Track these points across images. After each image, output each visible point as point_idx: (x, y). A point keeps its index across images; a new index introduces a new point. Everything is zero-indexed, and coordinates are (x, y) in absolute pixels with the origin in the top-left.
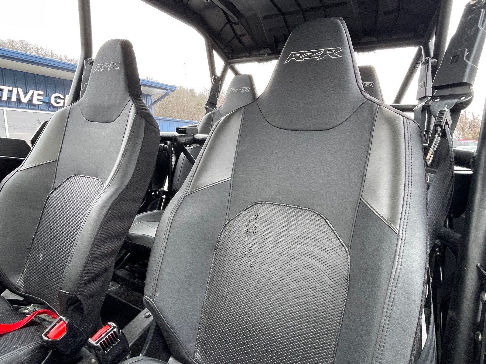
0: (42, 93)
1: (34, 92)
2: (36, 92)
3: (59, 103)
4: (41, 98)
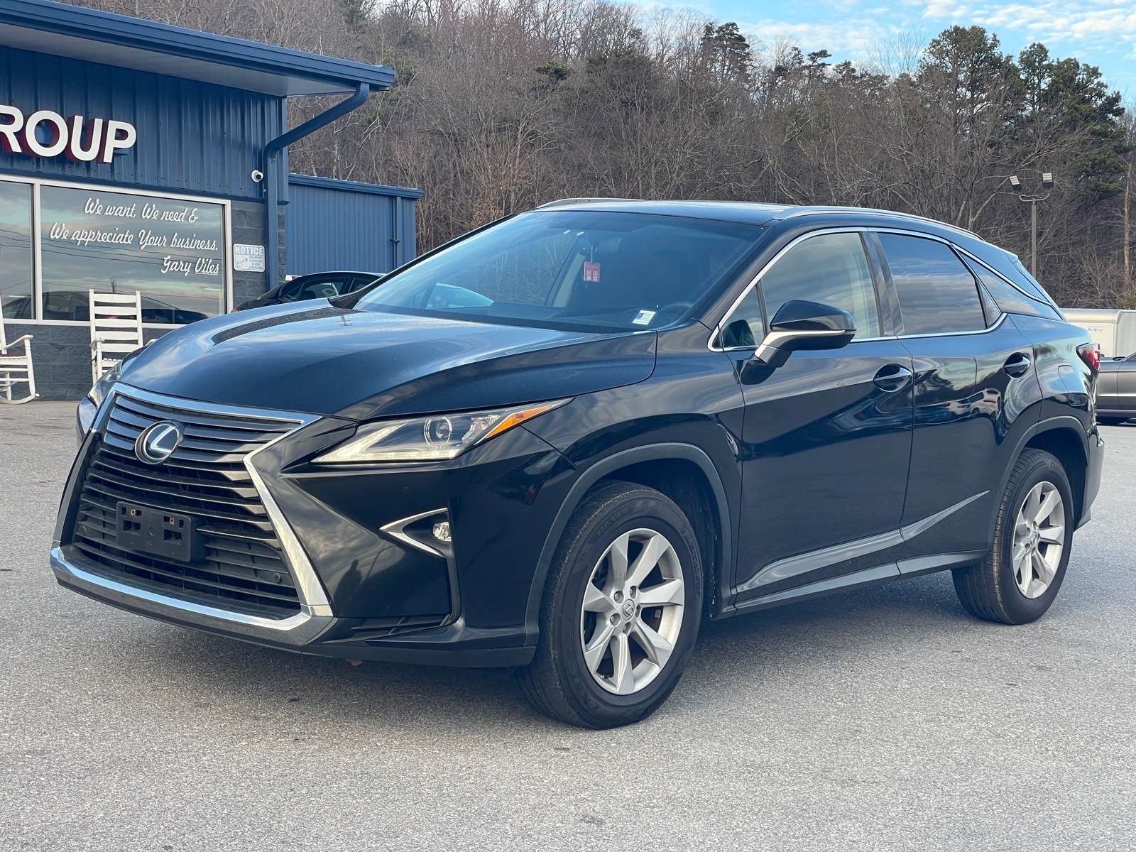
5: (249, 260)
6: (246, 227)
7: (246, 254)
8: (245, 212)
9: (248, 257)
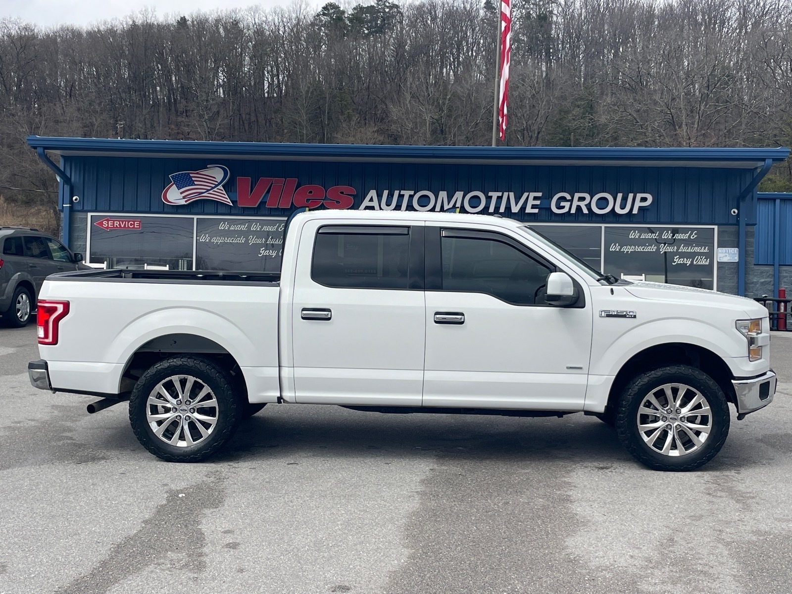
0: (540, 194)
1: (529, 194)
2: (532, 195)
3: (563, 207)
4: (538, 202)
5: (727, 256)
6: (726, 239)
7: (726, 253)
8: (727, 231)
9: (727, 254)
